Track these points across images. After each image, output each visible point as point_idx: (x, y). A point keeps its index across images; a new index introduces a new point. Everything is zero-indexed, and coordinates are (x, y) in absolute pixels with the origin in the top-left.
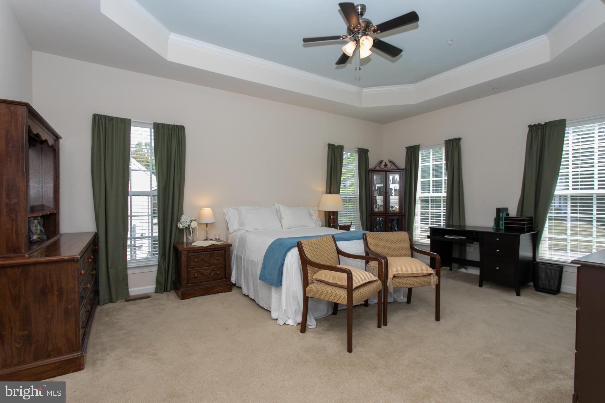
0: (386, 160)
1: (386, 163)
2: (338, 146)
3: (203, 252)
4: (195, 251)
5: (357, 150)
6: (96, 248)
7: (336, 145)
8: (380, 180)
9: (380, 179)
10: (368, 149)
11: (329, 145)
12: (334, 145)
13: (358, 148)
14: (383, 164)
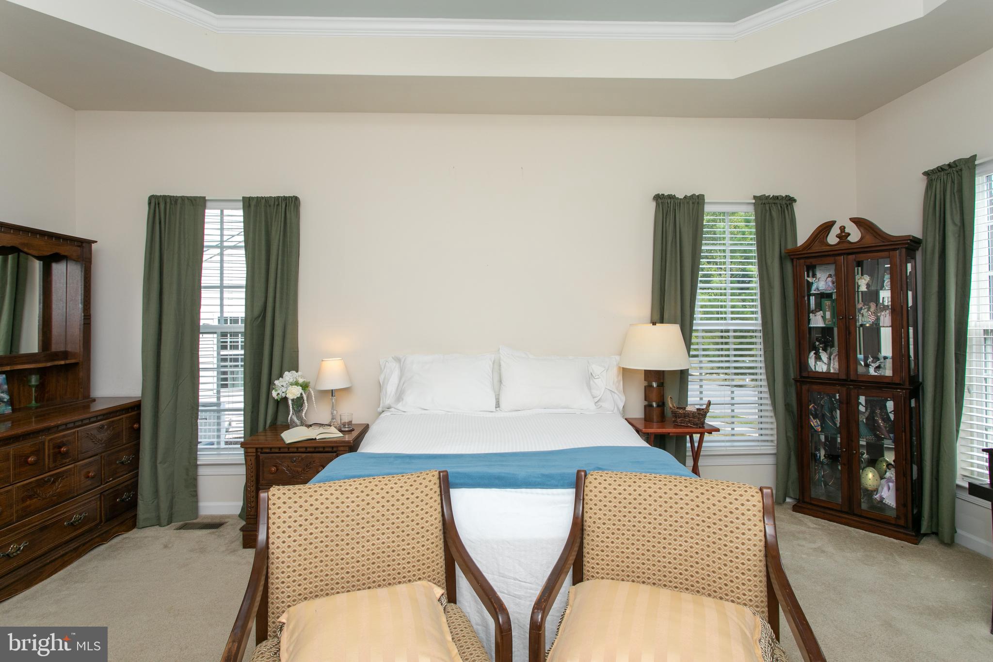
0: (843, 220)
1: (842, 229)
2: (685, 197)
3: (290, 453)
4: (273, 450)
5: (754, 201)
6: (136, 426)
7: (680, 195)
8: (830, 279)
9: (830, 276)
10: (791, 196)
11: (658, 198)
12: (671, 197)
13: (755, 197)
14: (835, 230)
